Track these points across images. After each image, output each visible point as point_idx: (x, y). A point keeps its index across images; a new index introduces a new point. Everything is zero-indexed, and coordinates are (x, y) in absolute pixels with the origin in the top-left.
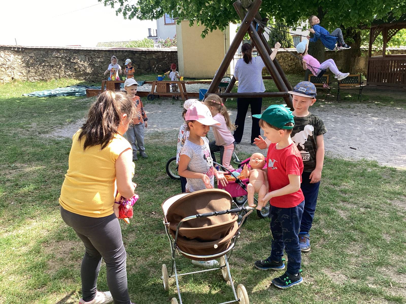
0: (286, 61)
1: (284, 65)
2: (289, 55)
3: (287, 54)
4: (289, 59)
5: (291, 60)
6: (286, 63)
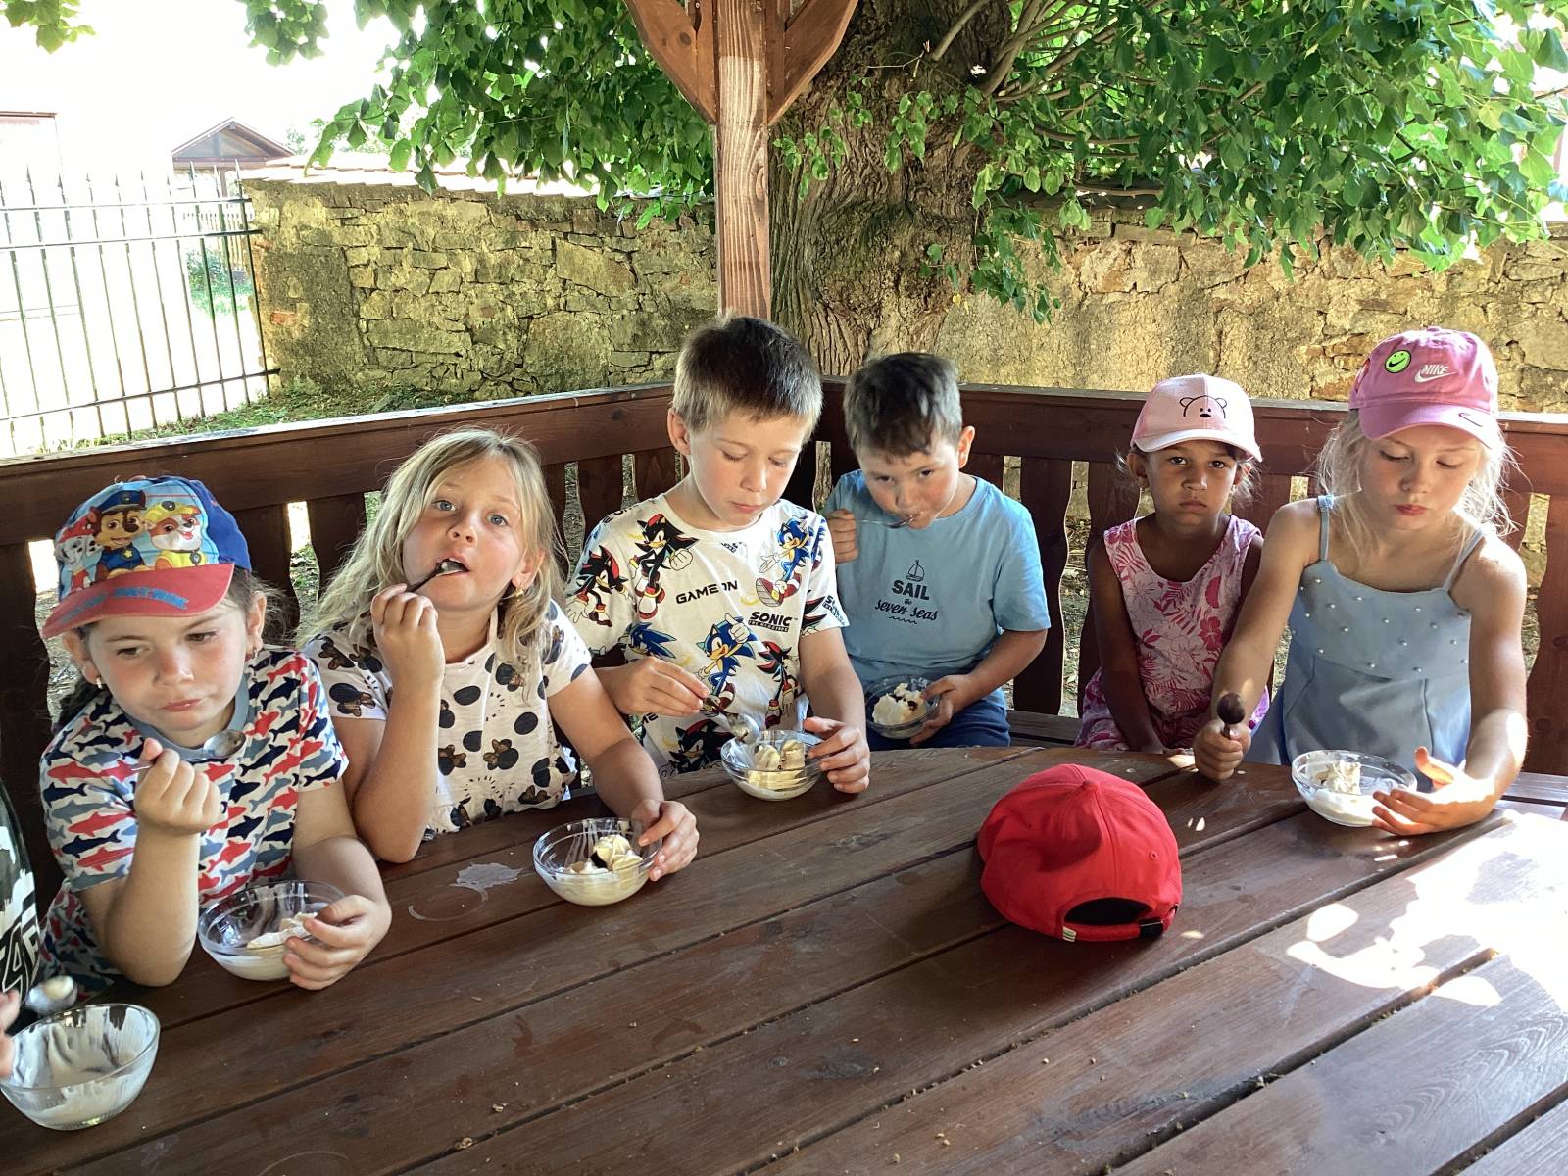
0: (445, 280)
1: (435, 319)
4: (468, 265)
5: (479, 277)
6: (447, 299)
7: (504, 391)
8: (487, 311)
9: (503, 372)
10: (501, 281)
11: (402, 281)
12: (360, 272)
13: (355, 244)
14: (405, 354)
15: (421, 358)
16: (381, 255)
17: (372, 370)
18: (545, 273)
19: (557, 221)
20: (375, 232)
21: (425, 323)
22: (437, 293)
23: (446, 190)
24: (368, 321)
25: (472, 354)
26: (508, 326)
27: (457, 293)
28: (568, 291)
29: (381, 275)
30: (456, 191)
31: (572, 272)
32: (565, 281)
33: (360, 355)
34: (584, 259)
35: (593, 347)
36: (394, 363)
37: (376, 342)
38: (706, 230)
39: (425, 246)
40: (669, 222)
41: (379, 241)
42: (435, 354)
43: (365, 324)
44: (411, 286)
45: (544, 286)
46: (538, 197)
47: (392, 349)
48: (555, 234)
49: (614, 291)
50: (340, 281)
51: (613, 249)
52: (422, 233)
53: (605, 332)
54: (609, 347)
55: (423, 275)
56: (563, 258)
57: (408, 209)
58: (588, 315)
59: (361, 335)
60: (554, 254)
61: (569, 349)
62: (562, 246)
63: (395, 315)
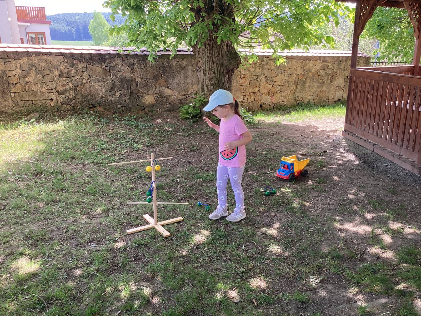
0: (48, 78)
1: (43, 90)
2: (55, 63)
3: (46, 61)
4: (57, 73)
5: (61, 76)
6: (49, 84)
7: (69, 107)
8: (63, 85)
9: (69, 102)
10: (68, 77)
11: (31, 79)
12: (12, 78)
13: (9, 70)
14: (30, 102)
15: (36, 102)
16: (21, 72)
17: (16, 108)
18: (83, 74)
19: (88, 60)
20: (18, 65)
21: (39, 91)
22: (44, 82)
23: (50, 52)
24: (14, 93)
25: (58, 98)
26: (71, 89)
27: (52, 81)
28: (91, 78)
29: (21, 79)
30: (54, 53)
31: (92, 73)
32: (89, 75)
33: (12, 104)
34: (96, 69)
35: (99, 92)
36: (25, 105)
37: (18, 99)
38: (130, 61)
39: (40, 69)
40: (120, 59)
41: (20, 68)
42: (43, 100)
43: (13, 94)
44: (35, 81)
45: (83, 77)
46: (81, 54)
47: (24, 101)
48: (87, 63)
49: (105, 77)
50: (4, 82)
51: (105, 66)
52: (39, 65)
53: (102, 87)
54: (104, 91)
55: (40, 77)
56: (89, 70)
57: (33, 58)
58: (97, 83)
59: (12, 98)
60: (87, 69)
61: (90, 93)
62: (89, 66)
63: (27, 90)
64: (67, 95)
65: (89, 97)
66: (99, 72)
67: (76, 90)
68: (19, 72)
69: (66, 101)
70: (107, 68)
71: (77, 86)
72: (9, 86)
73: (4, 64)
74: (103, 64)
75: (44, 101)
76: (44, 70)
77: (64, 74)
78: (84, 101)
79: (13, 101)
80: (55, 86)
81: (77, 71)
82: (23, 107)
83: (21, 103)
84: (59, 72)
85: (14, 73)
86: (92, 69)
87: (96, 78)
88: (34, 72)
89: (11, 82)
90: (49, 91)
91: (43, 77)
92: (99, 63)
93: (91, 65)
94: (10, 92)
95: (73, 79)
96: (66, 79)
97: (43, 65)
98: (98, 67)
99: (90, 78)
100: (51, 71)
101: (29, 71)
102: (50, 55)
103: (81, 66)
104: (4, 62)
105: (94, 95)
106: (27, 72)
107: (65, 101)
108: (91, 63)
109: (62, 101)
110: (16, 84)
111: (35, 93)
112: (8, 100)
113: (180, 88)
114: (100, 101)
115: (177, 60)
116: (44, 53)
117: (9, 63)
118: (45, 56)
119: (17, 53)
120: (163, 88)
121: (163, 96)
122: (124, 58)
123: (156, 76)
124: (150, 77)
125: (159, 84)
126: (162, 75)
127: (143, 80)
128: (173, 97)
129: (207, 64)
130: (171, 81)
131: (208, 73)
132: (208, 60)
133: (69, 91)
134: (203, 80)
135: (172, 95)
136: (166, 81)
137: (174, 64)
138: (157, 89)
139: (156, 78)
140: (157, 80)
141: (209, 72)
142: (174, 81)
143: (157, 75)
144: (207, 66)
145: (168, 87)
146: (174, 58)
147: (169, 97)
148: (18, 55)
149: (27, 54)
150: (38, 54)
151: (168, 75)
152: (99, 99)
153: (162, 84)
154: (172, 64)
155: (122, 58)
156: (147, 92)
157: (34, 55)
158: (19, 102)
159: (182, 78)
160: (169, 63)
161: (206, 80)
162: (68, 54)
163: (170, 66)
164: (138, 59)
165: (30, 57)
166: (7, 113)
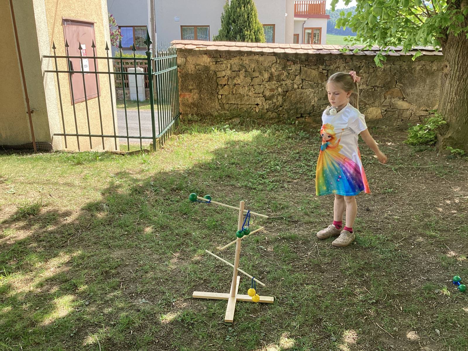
2: (266, 64)
3: (258, 61)
6: (257, 87)
7: (274, 115)
8: (272, 90)
9: (275, 108)
10: (278, 80)
11: (239, 82)
12: (221, 79)
13: (220, 70)
14: (235, 105)
15: (242, 106)
16: (231, 73)
17: (221, 111)
18: (295, 77)
19: (303, 61)
20: (229, 66)
21: (245, 95)
22: (253, 85)
23: (262, 52)
24: (222, 95)
25: (264, 104)
26: (279, 94)
27: (260, 85)
28: (304, 83)
29: (230, 80)
30: (266, 53)
31: (306, 77)
32: (302, 80)
33: (218, 107)
34: (311, 72)
35: (310, 99)
36: (231, 108)
37: (224, 102)
38: (355, 63)
39: (250, 70)
40: (343, 61)
41: (230, 69)
42: (248, 104)
43: (220, 96)
44: (243, 83)
45: (294, 81)
46: (296, 54)
47: (230, 104)
48: (301, 65)
49: (320, 82)
50: (213, 82)
51: (323, 69)
52: (249, 66)
53: (315, 95)
54: (316, 99)
55: (248, 79)
56: (303, 73)
57: (244, 58)
58: (310, 89)
59: (219, 100)
60: (300, 71)
61: (301, 100)
62: (304, 69)
63: (234, 93)
64: (275, 101)
65: (299, 106)
66: (314, 75)
67: (285, 96)
68: (229, 72)
69: (273, 107)
70: (324, 72)
71: (287, 91)
72: (217, 87)
73: (216, 64)
74: (321, 66)
75: (250, 106)
76: (253, 71)
77: (274, 78)
78: (292, 109)
79: (220, 104)
80: (262, 90)
81: (289, 74)
82: (228, 110)
83: (226, 106)
84: (269, 74)
85: (224, 73)
86: (306, 72)
87: (310, 82)
88: (244, 74)
89: (220, 83)
90: (256, 95)
91: (252, 80)
92: (316, 65)
93: (306, 67)
94: (218, 93)
95: (284, 83)
96: (276, 82)
97: (253, 66)
98: (314, 69)
99: (302, 82)
100: (260, 73)
101: (239, 72)
102: (262, 55)
103: (294, 68)
104: (216, 62)
105: (305, 104)
106: (237, 73)
107: (271, 108)
108: (306, 65)
109: (267, 107)
110: (225, 85)
111: (241, 97)
112: (214, 101)
113: (421, 101)
114: (310, 111)
115: (423, 63)
116: (256, 52)
117: (221, 63)
118: (257, 55)
119: (229, 52)
120: (396, 99)
121: (394, 110)
122: (348, 59)
123: (388, 84)
124: (379, 84)
125: (392, 94)
126: (397, 83)
127: (369, 87)
128: (408, 113)
129: (457, 71)
130: (409, 90)
131: (456, 84)
132: (458, 65)
133: (277, 97)
134: (447, 94)
135: (408, 109)
136: (402, 90)
137: (418, 69)
138: (388, 100)
139: (387, 86)
140: (389, 88)
141: (458, 83)
142: (414, 91)
143: (390, 81)
144: (456, 74)
145: (403, 99)
146: (419, 61)
147: (403, 112)
148: (230, 55)
149: (239, 54)
150: (250, 53)
151: (406, 82)
152: (309, 108)
153: (394, 94)
154: (415, 68)
155: (346, 59)
156: (373, 103)
157: (246, 55)
158: (225, 105)
159: (427, 88)
160: (409, 66)
161: (451, 93)
162: (281, 54)
163: (411, 70)
164: (366, 60)
165: (242, 57)
166: (212, 115)
